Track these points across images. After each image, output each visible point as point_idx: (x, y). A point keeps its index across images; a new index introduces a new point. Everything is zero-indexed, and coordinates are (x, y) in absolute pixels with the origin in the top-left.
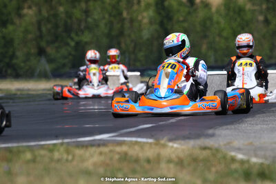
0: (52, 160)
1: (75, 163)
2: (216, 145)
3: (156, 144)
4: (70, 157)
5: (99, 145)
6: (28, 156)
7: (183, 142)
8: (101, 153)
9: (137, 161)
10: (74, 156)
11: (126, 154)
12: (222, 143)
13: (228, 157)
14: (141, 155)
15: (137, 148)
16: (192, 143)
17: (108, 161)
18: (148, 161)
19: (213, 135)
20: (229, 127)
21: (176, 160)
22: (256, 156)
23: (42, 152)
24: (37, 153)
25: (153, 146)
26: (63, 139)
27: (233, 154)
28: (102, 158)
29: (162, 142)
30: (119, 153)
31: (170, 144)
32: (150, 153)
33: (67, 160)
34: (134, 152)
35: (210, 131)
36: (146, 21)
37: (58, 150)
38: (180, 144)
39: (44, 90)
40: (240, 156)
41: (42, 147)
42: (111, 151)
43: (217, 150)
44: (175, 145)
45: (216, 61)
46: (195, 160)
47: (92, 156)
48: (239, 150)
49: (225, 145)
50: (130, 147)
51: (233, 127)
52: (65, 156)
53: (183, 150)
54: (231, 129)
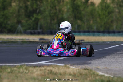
0: (19, 72)
1: (29, 74)
2: (91, 68)
3: (65, 67)
4: (27, 72)
5: (40, 66)
6: (9, 70)
7: (77, 66)
8: (41, 70)
9: (56, 74)
10: (29, 71)
11: (51, 71)
12: (93, 67)
13: (96, 74)
14: (58, 71)
15: (56, 68)
16: (80, 66)
17: (43, 74)
18: (61, 74)
19: (90, 63)
20: (98, 60)
21: (73, 74)
22: (107, 73)
23: (15, 69)
24: (13, 69)
25: (64, 68)
26: (25, 63)
27: (98, 72)
28: (41, 72)
29: (68, 66)
30: (48, 70)
31: (71, 67)
32: (62, 71)
33: (26, 73)
34: (55, 70)
35: (89, 62)
36: (66, 10)
37: (22, 68)
38: (75, 67)
39: (19, 39)
40: (101, 73)
41: (15, 66)
42: (45, 69)
43: (91, 70)
44: (73, 67)
45: (97, 29)
46: (81, 74)
47: (37, 71)
48: (100, 70)
49: (95, 68)
50: (53, 67)
51: (99, 60)
52: (25, 71)
53: (76, 70)
54: (99, 61)
